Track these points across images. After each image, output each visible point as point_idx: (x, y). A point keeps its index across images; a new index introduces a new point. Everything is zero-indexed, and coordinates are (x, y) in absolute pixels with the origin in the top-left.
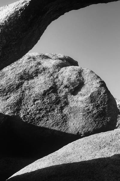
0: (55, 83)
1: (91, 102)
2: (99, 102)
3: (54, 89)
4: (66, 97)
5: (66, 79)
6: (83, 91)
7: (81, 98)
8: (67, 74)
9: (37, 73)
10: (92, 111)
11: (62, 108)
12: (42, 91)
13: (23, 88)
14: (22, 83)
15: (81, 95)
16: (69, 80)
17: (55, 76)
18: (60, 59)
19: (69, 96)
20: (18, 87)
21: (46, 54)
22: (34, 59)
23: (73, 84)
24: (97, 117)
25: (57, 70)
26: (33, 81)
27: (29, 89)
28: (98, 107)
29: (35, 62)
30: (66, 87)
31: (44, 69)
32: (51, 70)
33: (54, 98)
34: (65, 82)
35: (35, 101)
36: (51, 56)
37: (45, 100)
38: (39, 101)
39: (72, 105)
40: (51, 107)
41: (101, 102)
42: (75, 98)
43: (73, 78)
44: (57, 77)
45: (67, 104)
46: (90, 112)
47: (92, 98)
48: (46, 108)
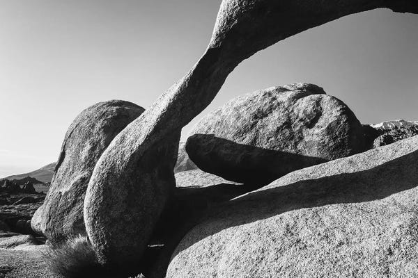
0: (289, 118)
1: (328, 134)
2: (337, 133)
3: (288, 124)
4: (300, 131)
5: (302, 111)
6: (321, 122)
7: (317, 131)
8: (303, 106)
9: (271, 109)
10: (328, 143)
11: (296, 144)
12: (275, 128)
13: (257, 127)
14: (256, 123)
15: (318, 127)
16: (305, 112)
17: (290, 110)
18: (299, 89)
19: (304, 130)
20: (252, 127)
21: (285, 87)
22: (270, 94)
23: (308, 116)
24: (334, 150)
25: (292, 103)
26: (267, 118)
27: (263, 127)
28: (335, 139)
29: (271, 98)
30: (301, 120)
31: (279, 104)
32: (286, 105)
33: (287, 134)
34: (301, 115)
35: (268, 138)
36: (289, 88)
37: (279, 137)
38: (273, 139)
39: (307, 139)
40: (285, 143)
41: (340, 133)
42: (311, 131)
43: (310, 109)
44: (292, 111)
45: (301, 138)
46: (326, 145)
47: (330, 130)
48: (279, 145)
